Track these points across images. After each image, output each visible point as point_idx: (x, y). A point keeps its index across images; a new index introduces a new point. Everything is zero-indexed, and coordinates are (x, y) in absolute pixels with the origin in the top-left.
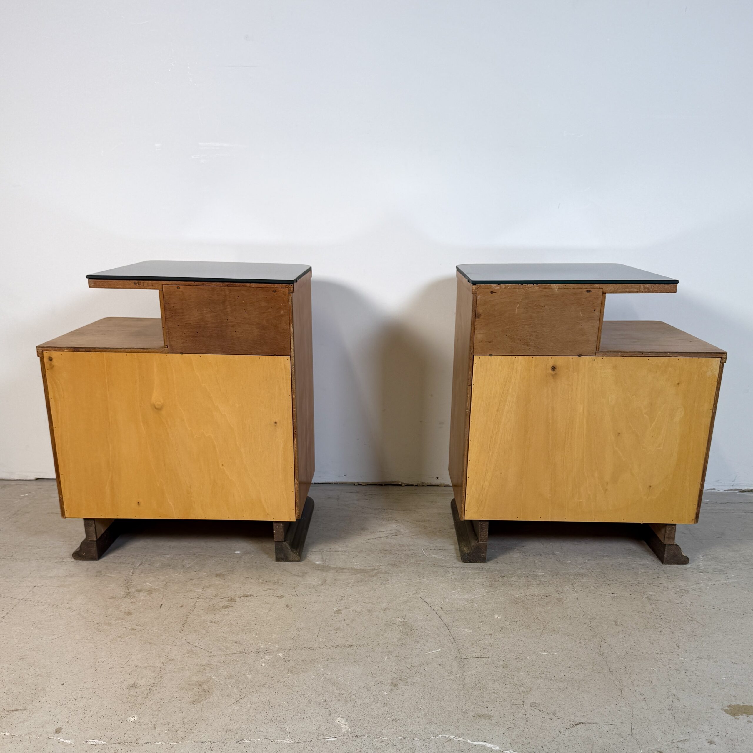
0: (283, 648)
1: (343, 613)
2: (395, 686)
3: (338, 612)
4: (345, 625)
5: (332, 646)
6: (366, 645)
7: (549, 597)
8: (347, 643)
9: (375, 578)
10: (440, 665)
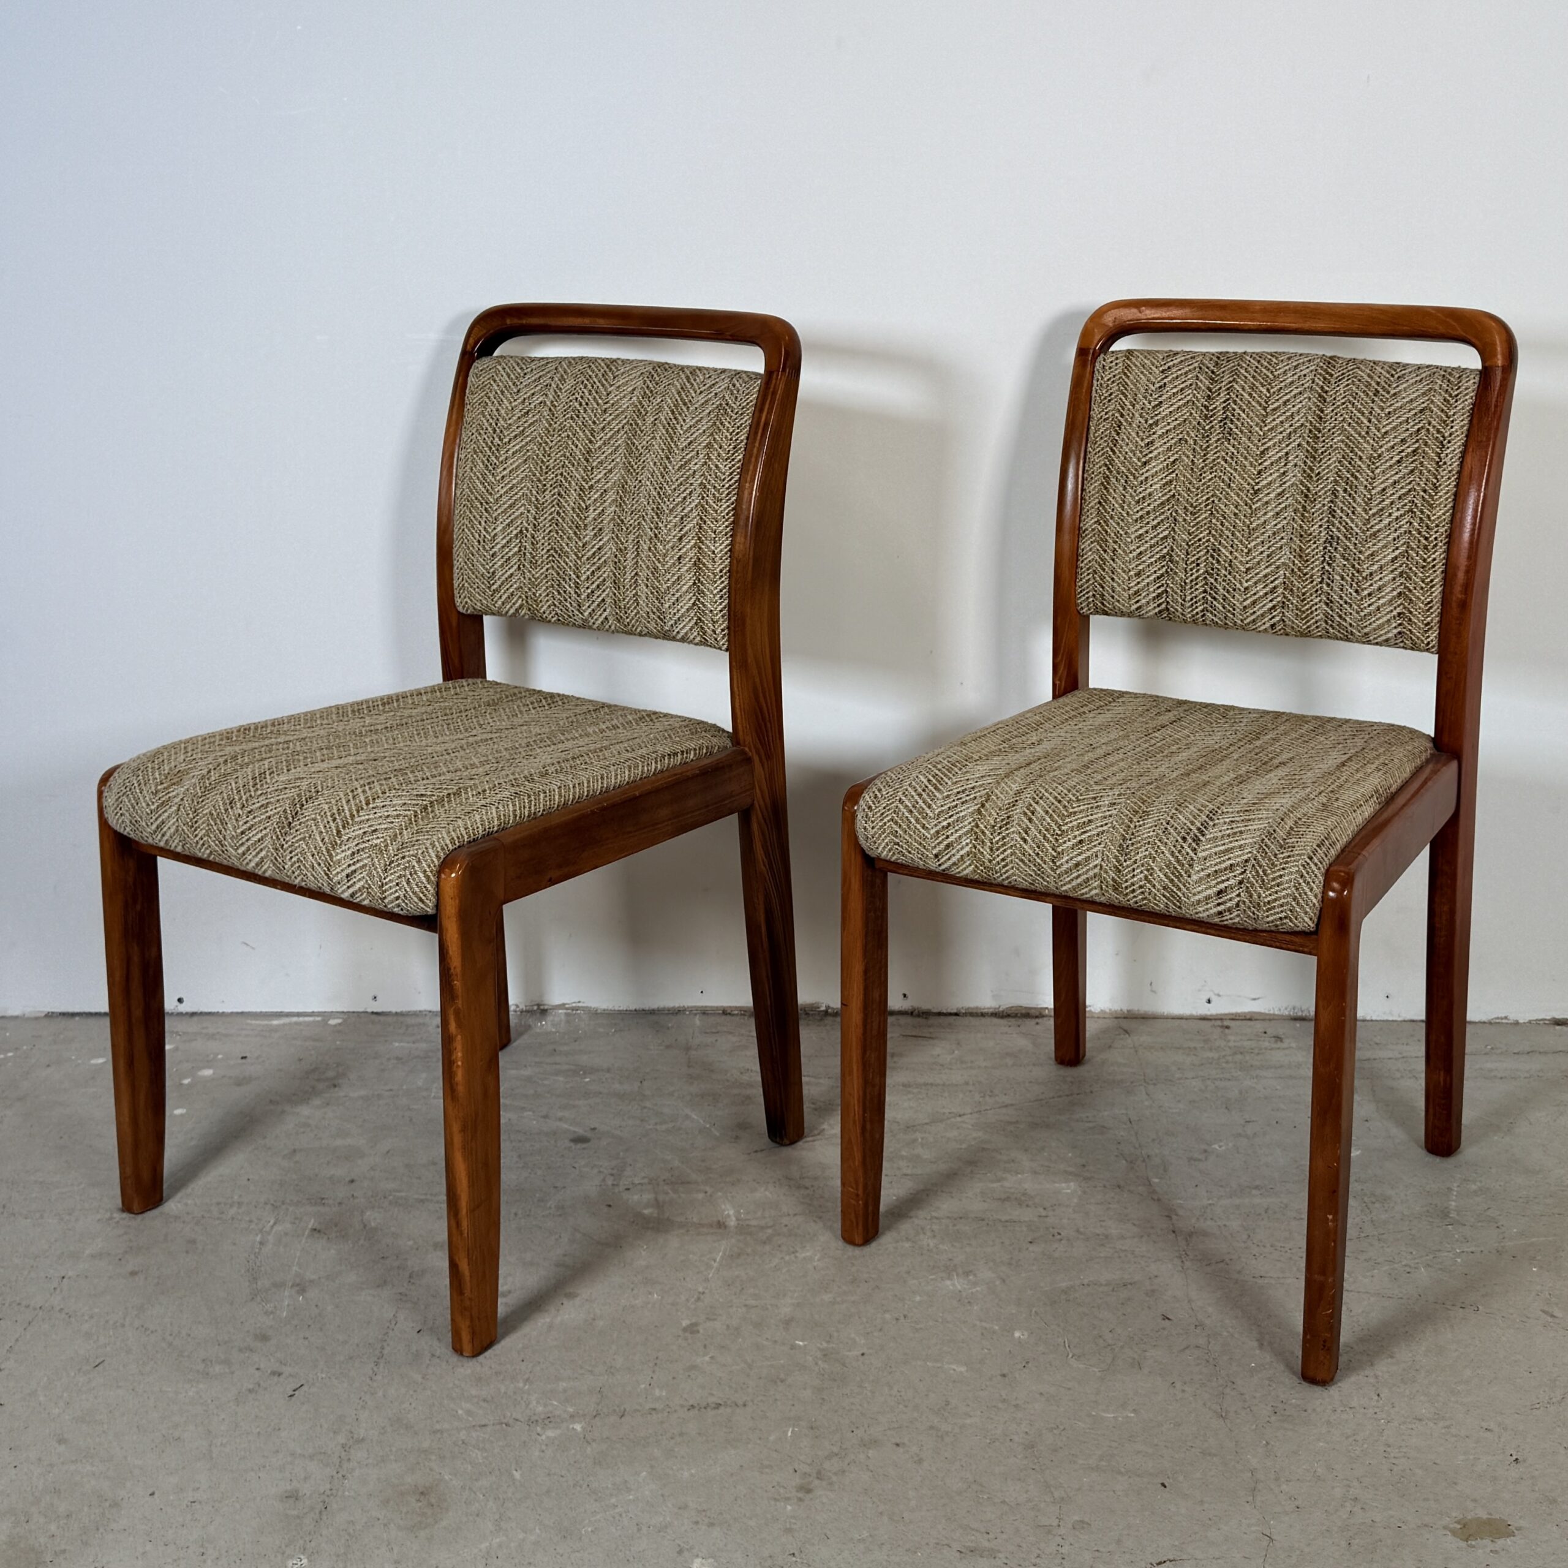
0: (581, 1412)
1: (701, 1331)
2: (809, 1491)
3: (692, 1329)
4: (707, 1358)
5: (682, 1406)
6: (751, 1404)
7: (1129, 1286)
8: (711, 1400)
9: (767, 1248)
10: (897, 1445)
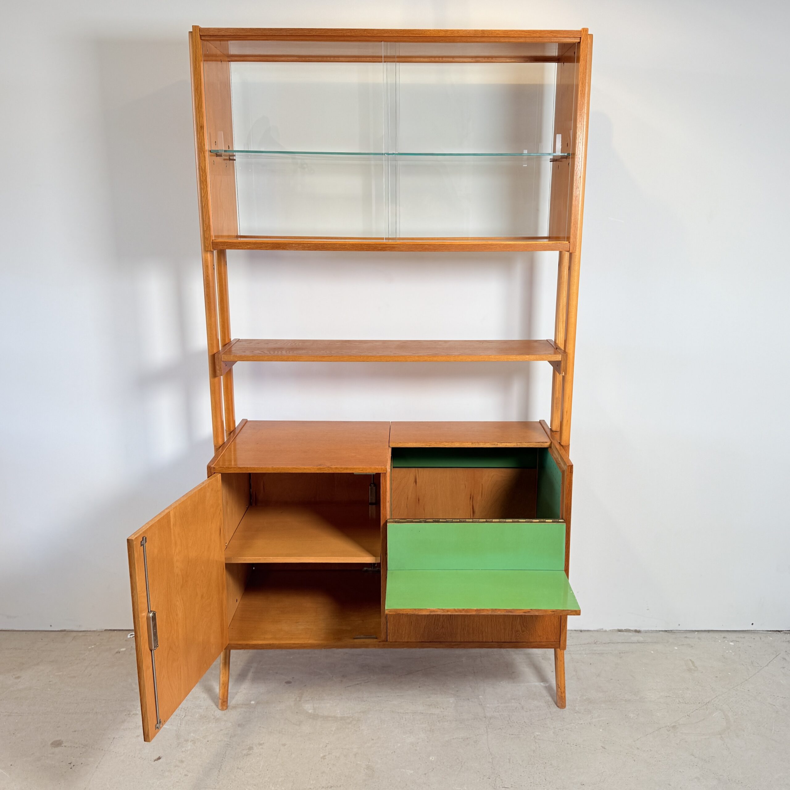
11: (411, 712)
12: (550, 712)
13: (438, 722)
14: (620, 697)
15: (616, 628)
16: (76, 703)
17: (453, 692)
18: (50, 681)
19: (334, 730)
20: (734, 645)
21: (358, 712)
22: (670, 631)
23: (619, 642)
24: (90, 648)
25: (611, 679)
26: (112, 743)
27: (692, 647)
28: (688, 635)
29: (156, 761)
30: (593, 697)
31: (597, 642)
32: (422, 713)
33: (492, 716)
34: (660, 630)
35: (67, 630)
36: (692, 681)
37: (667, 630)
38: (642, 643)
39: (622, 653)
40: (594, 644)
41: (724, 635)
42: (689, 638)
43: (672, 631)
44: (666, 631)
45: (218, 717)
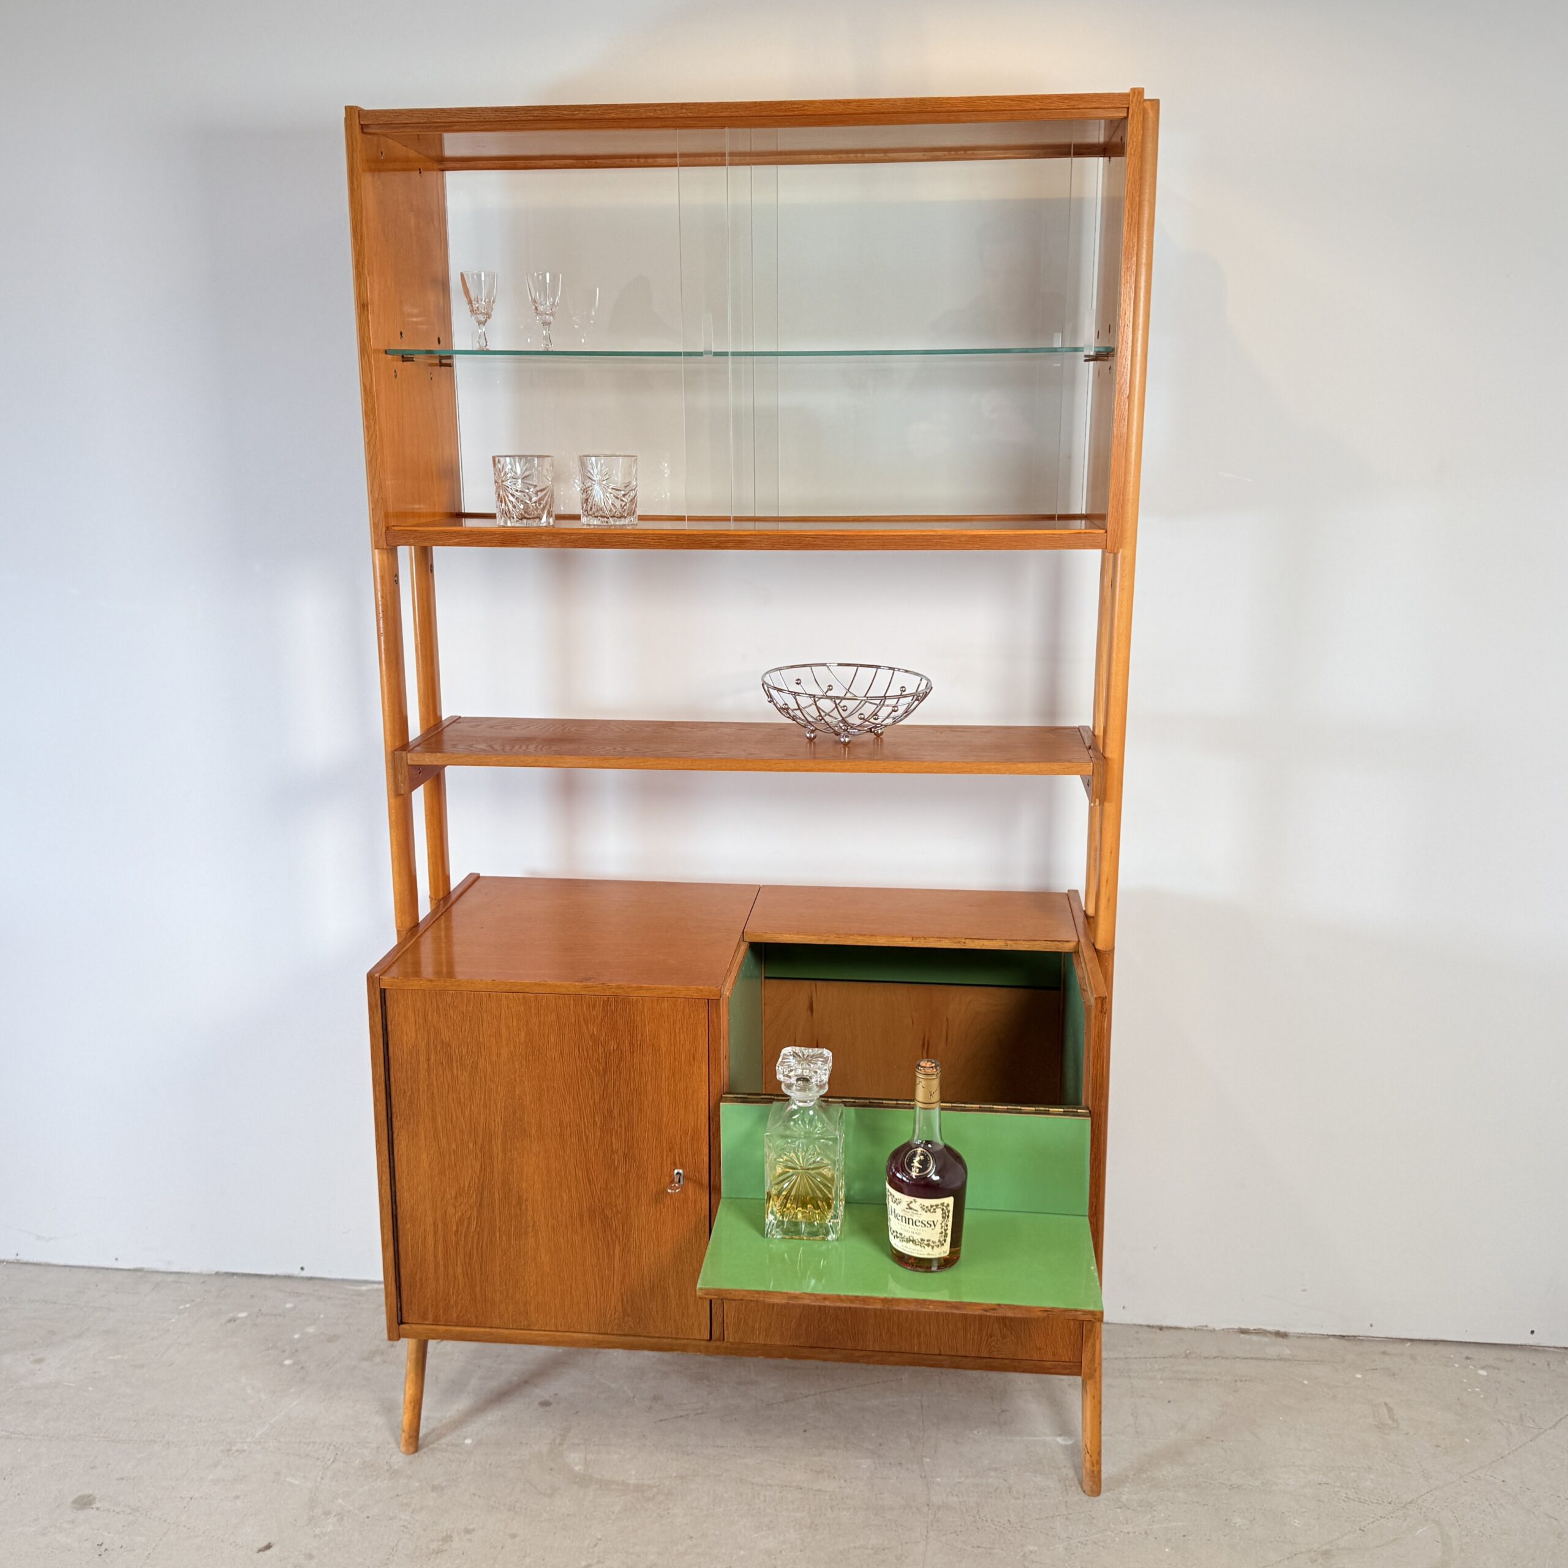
11: (778, 1485)
12: (1066, 1502)
13: (829, 1510)
14: (1219, 1479)
15: (1236, 1326)
16: (135, 1421)
17: (871, 1447)
18: (95, 1373)
19: (616, 1511)
20: (1488, 1376)
21: (671, 1477)
22: (1352, 1338)
23: (1238, 1357)
24: (182, 1307)
25: (1207, 1438)
26: (186, 1509)
27: (1394, 1375)
28: (1390, 1348)
29: (261, 1553)
30: (1163, 1475)
31: (1190, 1353)
32: (801, 1488)
33: (943, 1502)
34: (1329, 1334)
35: (145, 1270)
36: (1382, 1452)
37: (1344, 1334)
38: (1286, 1360)
39: (1241, 1381)
40: (1184, 1358)
41: (1467, 1351)
42: (1389, 1354)
43: (1355, 1337)
44: (1344, 1336)
45: (396, 1467)
